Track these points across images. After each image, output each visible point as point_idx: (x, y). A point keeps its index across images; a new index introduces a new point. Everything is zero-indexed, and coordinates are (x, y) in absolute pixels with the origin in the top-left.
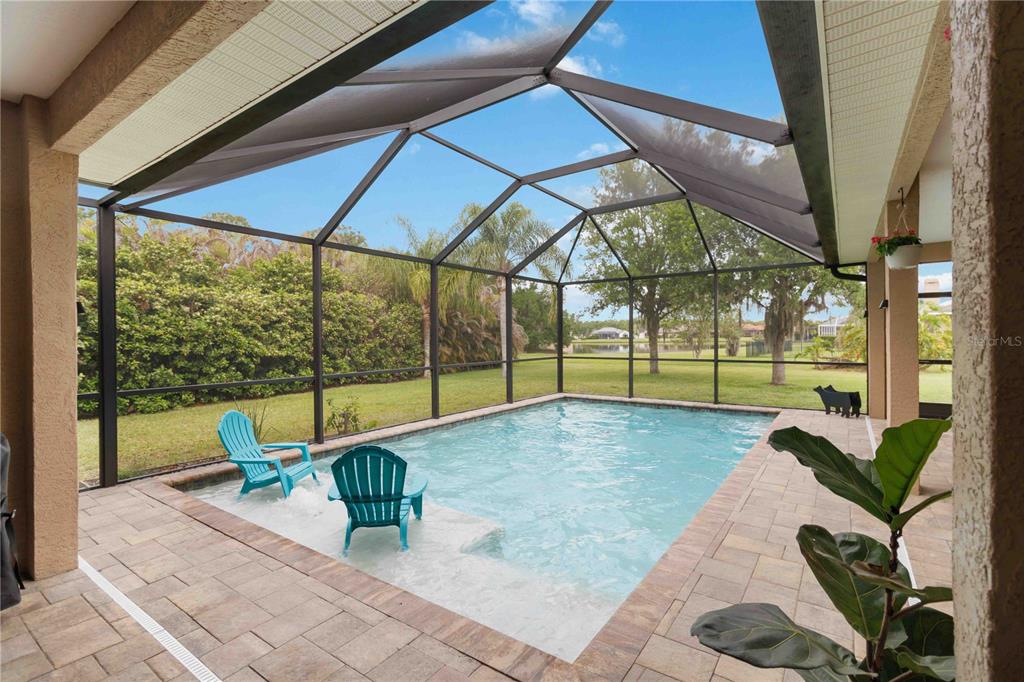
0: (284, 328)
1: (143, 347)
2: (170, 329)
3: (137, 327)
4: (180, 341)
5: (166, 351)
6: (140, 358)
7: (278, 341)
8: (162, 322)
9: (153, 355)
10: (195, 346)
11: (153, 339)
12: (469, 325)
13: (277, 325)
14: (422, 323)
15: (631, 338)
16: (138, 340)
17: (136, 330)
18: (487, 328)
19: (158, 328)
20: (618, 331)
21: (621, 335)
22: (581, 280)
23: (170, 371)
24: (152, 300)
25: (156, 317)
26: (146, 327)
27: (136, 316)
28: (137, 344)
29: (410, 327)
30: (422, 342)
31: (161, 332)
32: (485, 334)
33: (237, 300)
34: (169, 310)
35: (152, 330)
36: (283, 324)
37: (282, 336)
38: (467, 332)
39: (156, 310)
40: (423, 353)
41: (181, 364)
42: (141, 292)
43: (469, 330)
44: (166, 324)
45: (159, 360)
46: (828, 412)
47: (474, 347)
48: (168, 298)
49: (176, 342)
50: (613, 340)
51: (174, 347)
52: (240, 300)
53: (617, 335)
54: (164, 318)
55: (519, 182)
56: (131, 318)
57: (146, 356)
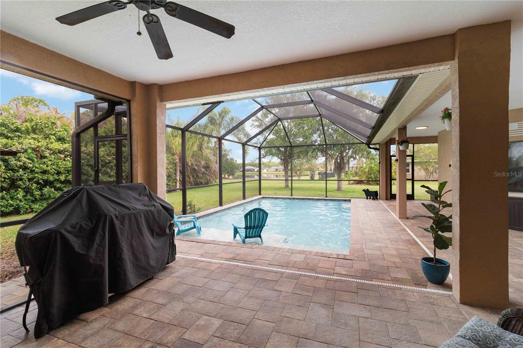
0: (112, 166)
1: (40, 176)
2: (54, 167)
3: (37, 166)
4: (59, 173)
5: (51, 178)
6: (37, 183)
7: (109, 173)
8: (50, 163)
9: (44, 180)
10: (67, 176)
11: (44, 172)
12: (196, 165)
13: (108, 165)
14: (175, 164)
15: (260, 171)
16: (37, 173)
17: (36, 167)
18: (204, 167)
19: (47, 166)
20: (254, 168)
21: (256, 170)
22: (255, 145)
23: (53, 189)
24: (43, 151)
25: (46, 160)
26: (41, 165)
27: (36, 160)
28: (36, 175)
29: (171, 166)
30: (176, 174)
31: (49, 168)
32: (203, 170)
33: (88, 151)
34: (53, 156)
35: (45, 167)
36: (111, 164)
37: (111, 171)
38: (195, 169)
39: (46, 156)
40: (176, 179)
41: (58, 185)
42: (38, 147)
43: (196, 168)
44: (51, 164)
45: (47, 183)
46: (367, 198)
47: (197, 176)
48: (51, 150)
49: (56, 174)
50: (252, 173)
51: (56, 177)
52: (90, 152)
53: (254, 170)
54: (50, 161)
55: (263, 107)
56: (33, 161)
57: (41, 181)
